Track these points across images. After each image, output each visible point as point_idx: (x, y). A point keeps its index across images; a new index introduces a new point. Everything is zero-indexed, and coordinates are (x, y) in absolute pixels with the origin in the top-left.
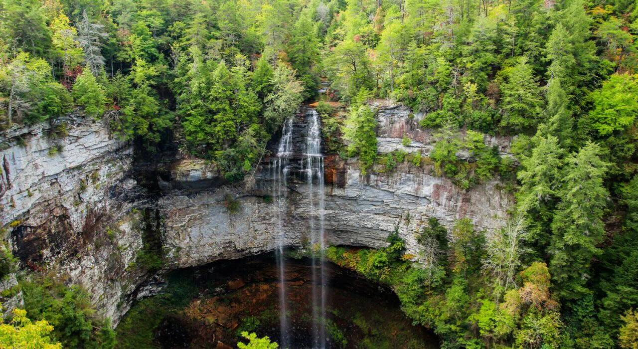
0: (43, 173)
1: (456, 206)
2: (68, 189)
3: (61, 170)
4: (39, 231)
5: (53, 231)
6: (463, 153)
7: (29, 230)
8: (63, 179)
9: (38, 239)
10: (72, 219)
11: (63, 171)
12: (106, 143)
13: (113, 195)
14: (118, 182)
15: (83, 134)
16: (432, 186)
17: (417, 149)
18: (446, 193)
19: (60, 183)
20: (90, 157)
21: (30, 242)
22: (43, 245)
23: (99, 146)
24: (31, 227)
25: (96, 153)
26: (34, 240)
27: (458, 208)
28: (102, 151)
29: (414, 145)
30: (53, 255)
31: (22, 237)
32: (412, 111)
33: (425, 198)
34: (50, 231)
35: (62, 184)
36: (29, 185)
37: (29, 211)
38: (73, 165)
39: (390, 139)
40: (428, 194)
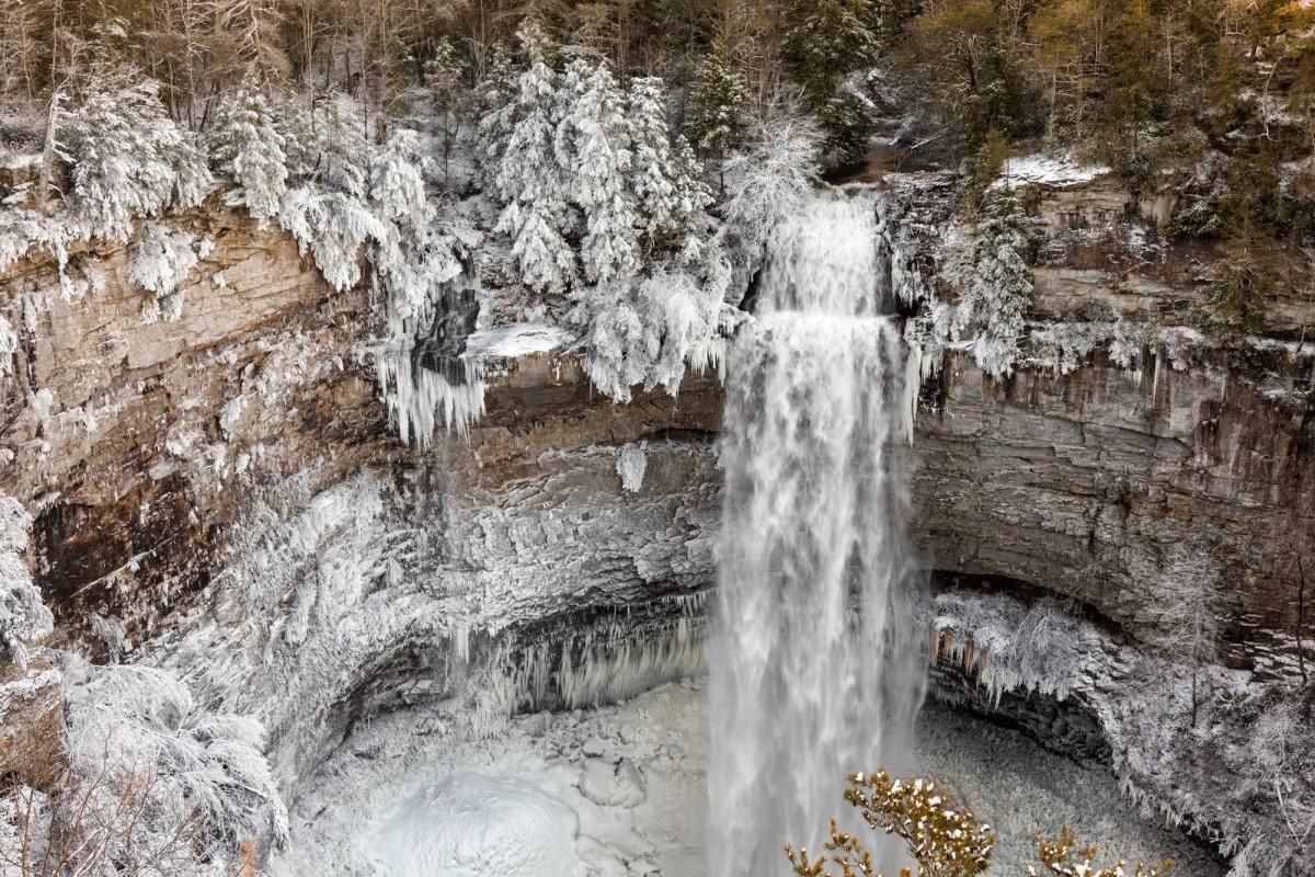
0: (125, 361)
1: (1270, 466)
2: (188, 403)
3: (173, 354)
4: (108, 518)
5: (143, 520)
6: (1290, 313)
7: (82, 515)
8: (175, 377)
9: (103, 539)
10: (196, 488)
11: (179, 355)
12: (293, 283)
13: (308, 423)
14: (321, 388)
15: (233, 255)
16: (1196, 404)
17: (1151, 300)
18: (1238, 427)
19: (169, 389)
20: (250, 317)
21: (82, 549)
22: (117, 556)
23: (274, 289)
24: (86, 507)
25: (263, 308)
26: (93, 544)
27: (1276, 471)
28: (283, 301)
29: (1140, 289)
30: (143, 587)
31: (62, 535)
32: (1136, 194)
33: (1175, 439)
34: (136, 519)
35: (174, 393)
36: (87, 394)
37: (82, 464)
38: (205, 339)
39: (1072, 274)
40: (1183, 427)
